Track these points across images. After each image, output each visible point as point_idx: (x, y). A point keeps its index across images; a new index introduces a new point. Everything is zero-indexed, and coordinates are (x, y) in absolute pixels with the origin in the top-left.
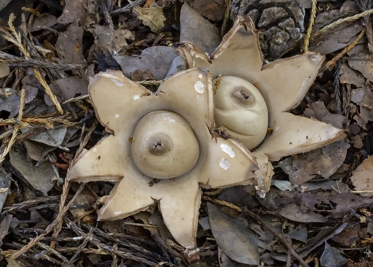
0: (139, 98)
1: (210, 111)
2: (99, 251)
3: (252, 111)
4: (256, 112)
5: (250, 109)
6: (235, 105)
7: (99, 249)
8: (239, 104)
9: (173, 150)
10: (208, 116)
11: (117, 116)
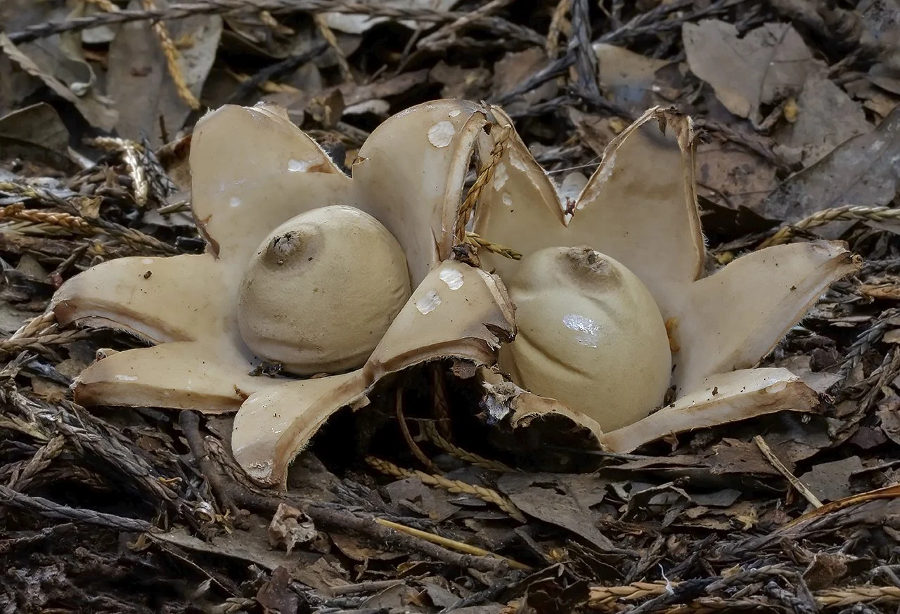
0: (304, 171)
1: (448, 196)
2: (29, 427)
3: (599, 303)
4: (610, 312)
5: (593, 295)
6: (559, 275)
7: (31, 424)
8: (570, 274)
9: (319, 261)
10: (442, 209)
11: (235, 203)
